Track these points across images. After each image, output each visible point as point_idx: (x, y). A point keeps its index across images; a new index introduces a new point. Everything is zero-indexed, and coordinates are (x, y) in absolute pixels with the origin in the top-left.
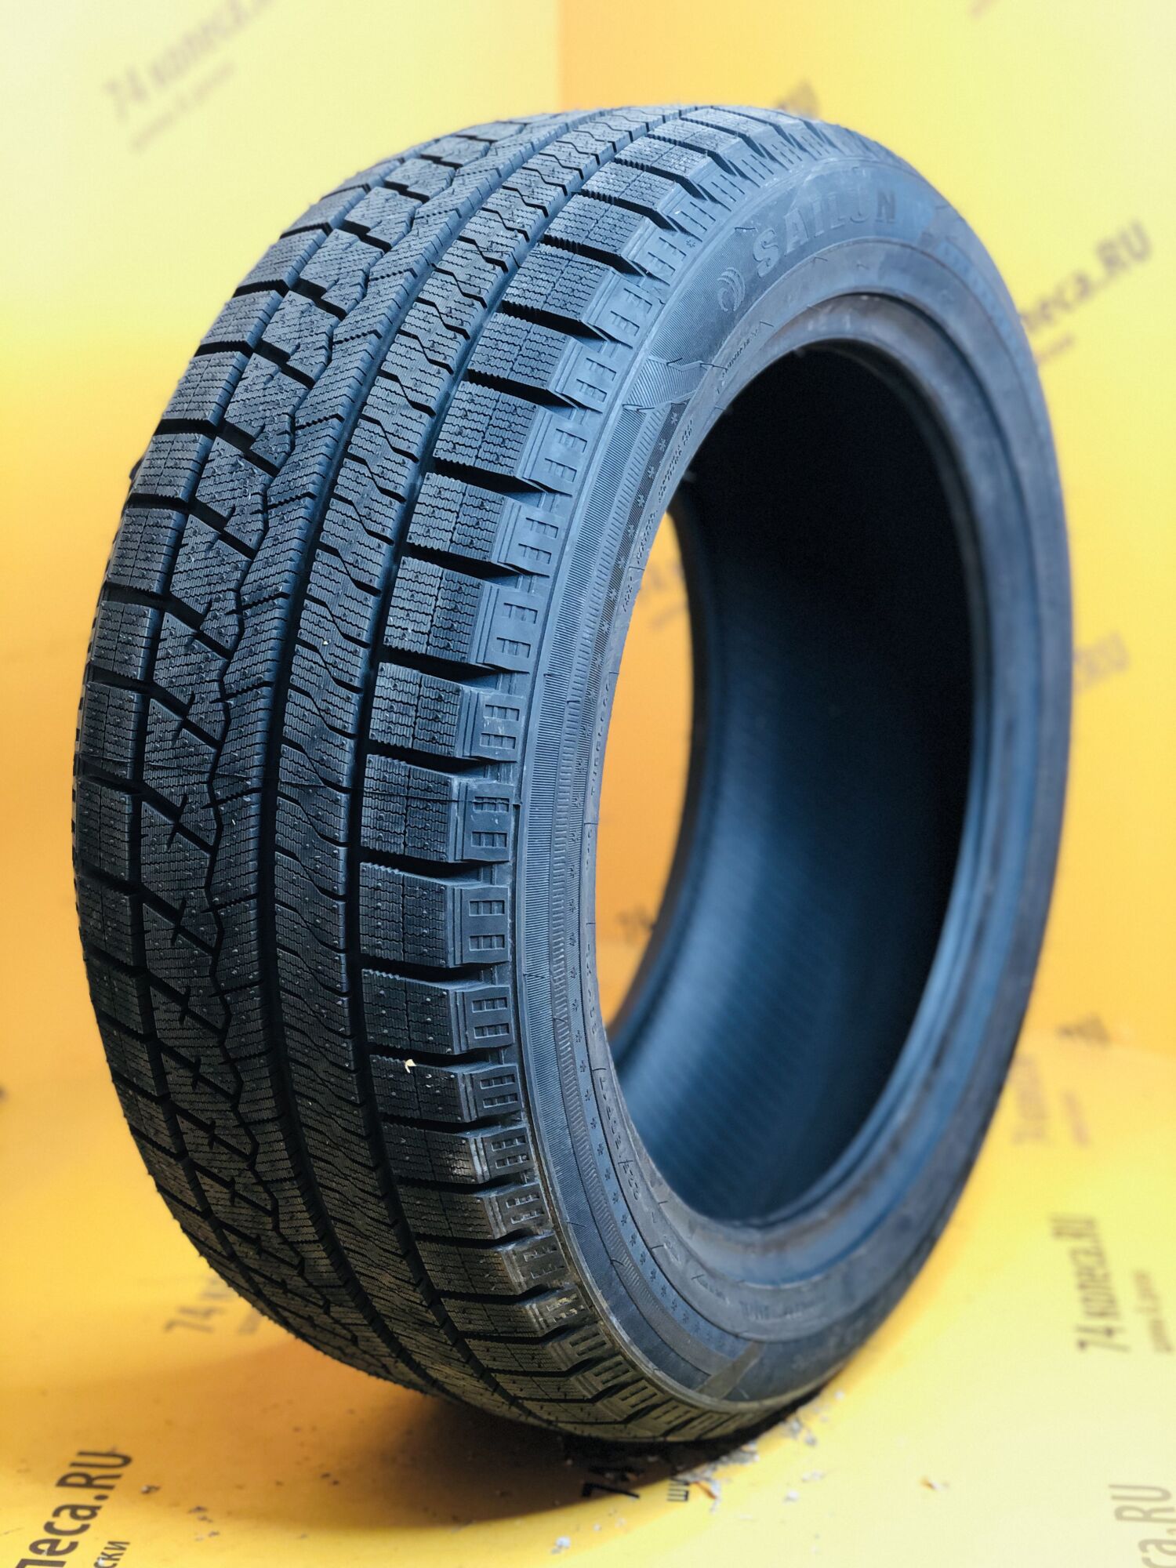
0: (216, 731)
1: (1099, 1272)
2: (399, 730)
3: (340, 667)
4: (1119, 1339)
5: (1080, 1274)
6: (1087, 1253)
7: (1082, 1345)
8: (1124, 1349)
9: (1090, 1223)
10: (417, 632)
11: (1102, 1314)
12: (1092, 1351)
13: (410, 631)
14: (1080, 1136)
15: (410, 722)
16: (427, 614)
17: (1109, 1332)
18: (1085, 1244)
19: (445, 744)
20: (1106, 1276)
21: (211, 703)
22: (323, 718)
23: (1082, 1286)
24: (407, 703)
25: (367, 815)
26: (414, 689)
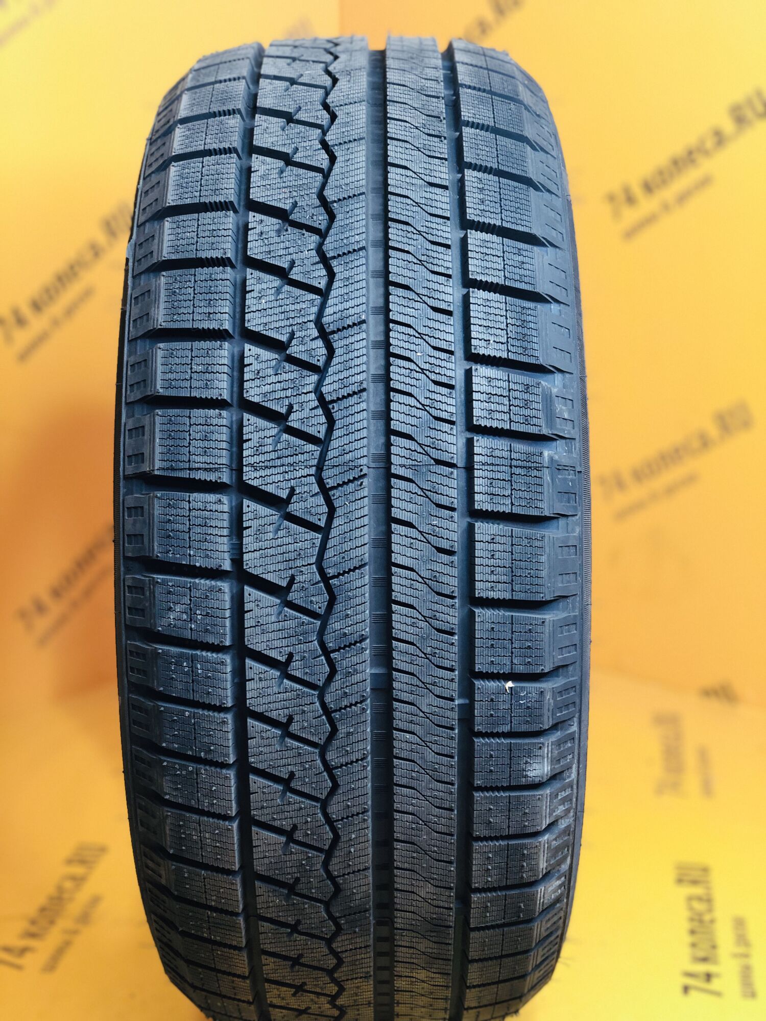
0: (320, 431)
1: (707, 918)
2: (497, 416)
3: (437, 371)
4: (715, 984)
5: (692, 920)
6: (700, 899)
7: (686, 989)
8: (718, 994)
9: (705, 870)
10: (497, 343)
11: (705, 960)
12: (693, 994)
13: (491, 342)
14: (707, 789)
15: (506, 409)
16: (502, 330)
17: (709, 977)
18: (698, 891)
19: (535, 425)
20: (712, 921)
21: (311, 410)
22: (428, 412)
23: (692, 932)
24: (501, 395)
25: (480, 485)
26: (505, 384)
